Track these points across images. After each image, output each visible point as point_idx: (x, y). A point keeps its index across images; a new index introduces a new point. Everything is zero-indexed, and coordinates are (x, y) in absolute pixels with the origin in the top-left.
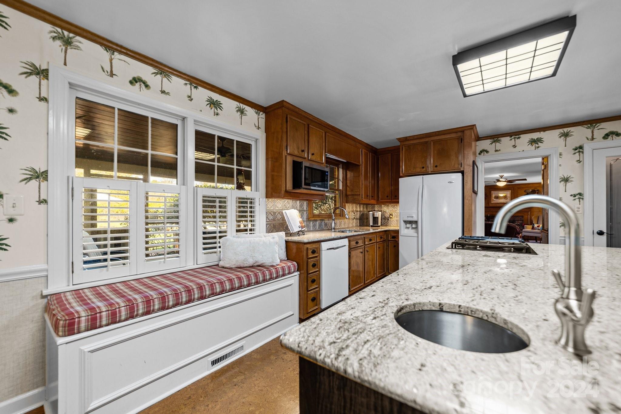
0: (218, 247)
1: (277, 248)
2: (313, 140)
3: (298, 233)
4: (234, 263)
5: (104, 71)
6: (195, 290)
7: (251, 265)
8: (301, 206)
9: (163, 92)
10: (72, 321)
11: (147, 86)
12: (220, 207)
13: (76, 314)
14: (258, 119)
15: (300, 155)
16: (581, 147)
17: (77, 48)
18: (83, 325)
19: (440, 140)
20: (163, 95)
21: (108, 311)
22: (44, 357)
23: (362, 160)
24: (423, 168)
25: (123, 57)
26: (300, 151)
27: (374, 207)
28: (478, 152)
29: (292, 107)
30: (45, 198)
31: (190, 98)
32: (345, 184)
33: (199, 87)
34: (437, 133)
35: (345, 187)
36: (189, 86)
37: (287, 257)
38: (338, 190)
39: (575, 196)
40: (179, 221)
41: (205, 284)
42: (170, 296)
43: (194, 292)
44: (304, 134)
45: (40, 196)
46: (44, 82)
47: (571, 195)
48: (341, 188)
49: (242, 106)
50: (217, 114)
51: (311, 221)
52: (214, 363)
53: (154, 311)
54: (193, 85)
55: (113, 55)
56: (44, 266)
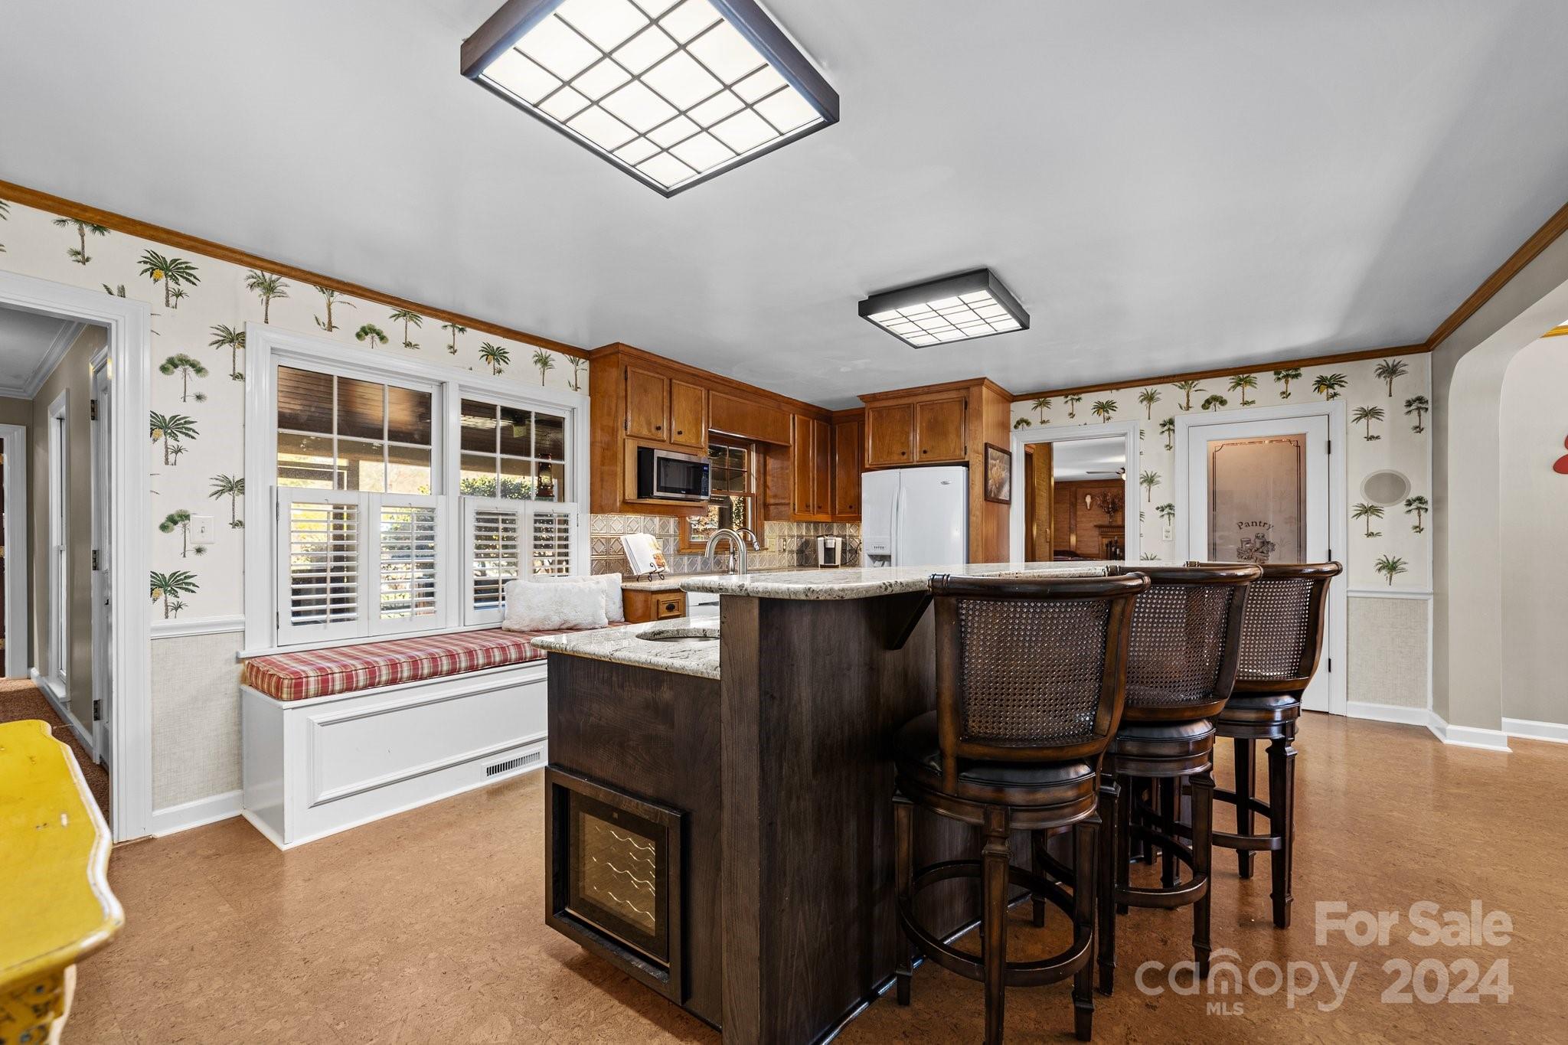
0: (500, 598)
1: (603, 601)
2: (682, 405)
3: (649, 577)
4: (526, 622)
5: (319, 324)
6: (462, 655)
7: (557, 628)
8: (663, 527)
9: (408, 345)
10: (300, 680)
11: (383, 338)
12: (506, 530)
13: (302, 673)
14: (576, 372)
15: (654, 437)
16: (1171, 422)
17: (283, 295)
18: (312, 688)
19: (933, 403)
20: (408, 349)
21: (342, 672)
22: (240, 748)
23: (794, 436)
24: (903, 454)
25: (347, 298)
26: (653, 430)
27: (830, 529)
28: (1013, 423)
29: (635, 352)
30: (241, 519)
31: (453, 349)
32: (762, 482)
33: (468, 329)
34: (926, 388)
35: (762, 489)
36: (450, 329)
37: (625, 616)
38: (749, 494)
39: (1163, 510)
40: (434, 553)
41: (477, 649)
42: (425, 661)
43: (459, 658)
44: (661, 398)
45: (234, 516)
46: (240, 351)
47: (1158, 508)
48: (754, 490)
49: (545, 352)
50: (500, 372)
51: (684, 554)
52: (492, 770)
53: (401, 681)
54: (456, 327)
55: (332, 296)
56: (241, 618)
